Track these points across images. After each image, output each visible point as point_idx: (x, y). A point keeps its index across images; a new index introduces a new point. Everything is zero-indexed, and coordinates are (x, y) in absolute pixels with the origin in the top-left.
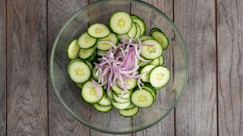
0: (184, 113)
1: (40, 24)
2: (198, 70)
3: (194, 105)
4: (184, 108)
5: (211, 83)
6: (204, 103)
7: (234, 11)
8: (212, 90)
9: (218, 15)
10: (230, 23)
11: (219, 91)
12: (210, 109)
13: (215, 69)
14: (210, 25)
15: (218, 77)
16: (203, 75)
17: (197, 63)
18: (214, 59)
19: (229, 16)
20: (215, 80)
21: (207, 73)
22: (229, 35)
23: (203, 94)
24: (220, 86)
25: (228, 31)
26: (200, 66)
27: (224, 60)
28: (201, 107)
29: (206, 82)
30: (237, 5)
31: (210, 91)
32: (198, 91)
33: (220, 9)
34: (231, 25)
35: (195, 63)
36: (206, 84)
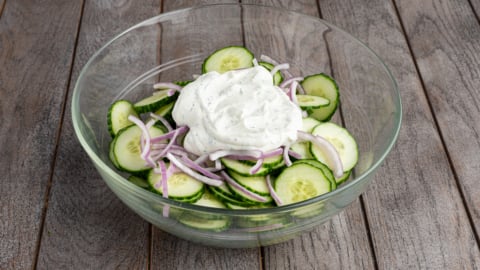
0: (400, 265)
1: (47, 113)
2: (414, 184)
3: (422, 249)
4: (398, 255)
5: (450, 205)
6: (445, 245)
7: (463, 94)
8: (458, 219)
9: (431, 99)
10: (461, 110)
11: (475, 220)
12: (466, 256)
13: (453, 181)
14: (421, 113)
15: (465, 195)
16: (428, 192)
17: (407, 172)
18: (445, 165)
19: (456, 101)
20: (458, 200)
21: (436, 188)
22: (464, 126)
23: (438, 227)
24: (475, 211)
25: (461, 121)
26: (417, 176)
27: (468, 167)
28: (439, 251)
29: (439, 204)
30: (466, 86)
31: (455, 221)
32: (425, 223)
33: (434, 92)
34: (464, 113)
35: (403, 170)
36: (439, 209)
